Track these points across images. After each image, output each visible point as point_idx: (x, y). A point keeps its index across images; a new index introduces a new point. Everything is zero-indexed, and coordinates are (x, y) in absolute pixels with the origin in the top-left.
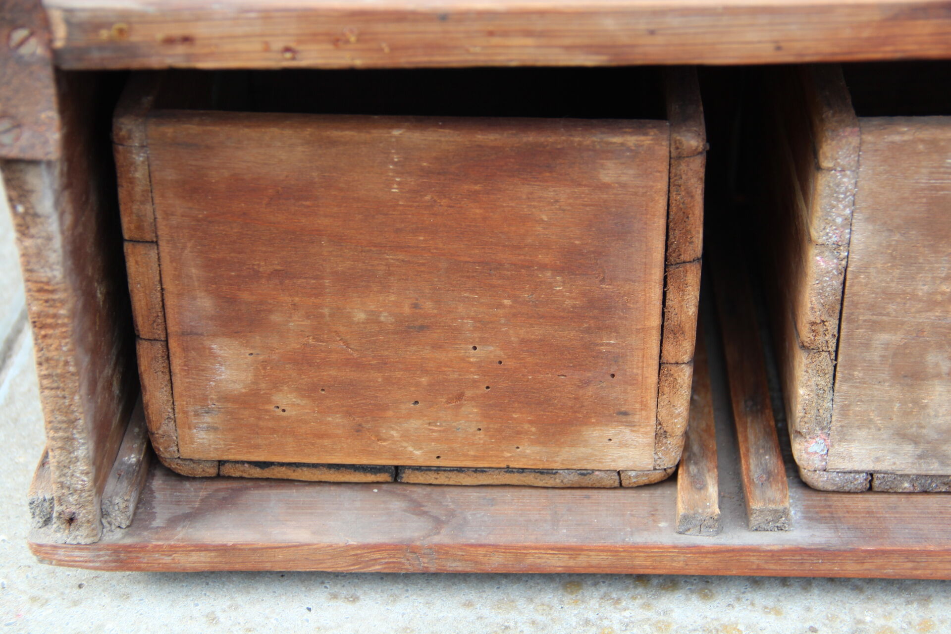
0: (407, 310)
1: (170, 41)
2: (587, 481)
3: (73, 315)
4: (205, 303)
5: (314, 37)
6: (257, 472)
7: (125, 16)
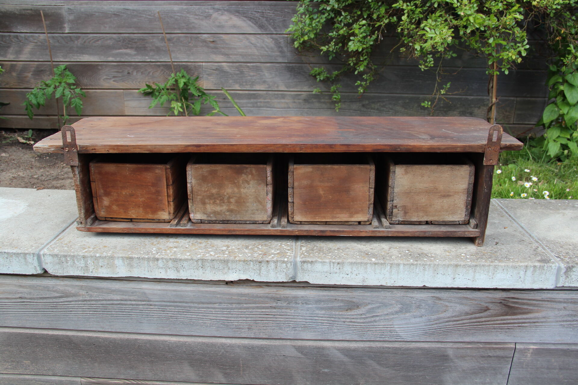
0: (130, 192)
1: (92, 149)
2: (160, 221)
3: (81, 190)
4: (102, 191)
5: (111, 149)
6: (111, 219)
7: (87, 146)
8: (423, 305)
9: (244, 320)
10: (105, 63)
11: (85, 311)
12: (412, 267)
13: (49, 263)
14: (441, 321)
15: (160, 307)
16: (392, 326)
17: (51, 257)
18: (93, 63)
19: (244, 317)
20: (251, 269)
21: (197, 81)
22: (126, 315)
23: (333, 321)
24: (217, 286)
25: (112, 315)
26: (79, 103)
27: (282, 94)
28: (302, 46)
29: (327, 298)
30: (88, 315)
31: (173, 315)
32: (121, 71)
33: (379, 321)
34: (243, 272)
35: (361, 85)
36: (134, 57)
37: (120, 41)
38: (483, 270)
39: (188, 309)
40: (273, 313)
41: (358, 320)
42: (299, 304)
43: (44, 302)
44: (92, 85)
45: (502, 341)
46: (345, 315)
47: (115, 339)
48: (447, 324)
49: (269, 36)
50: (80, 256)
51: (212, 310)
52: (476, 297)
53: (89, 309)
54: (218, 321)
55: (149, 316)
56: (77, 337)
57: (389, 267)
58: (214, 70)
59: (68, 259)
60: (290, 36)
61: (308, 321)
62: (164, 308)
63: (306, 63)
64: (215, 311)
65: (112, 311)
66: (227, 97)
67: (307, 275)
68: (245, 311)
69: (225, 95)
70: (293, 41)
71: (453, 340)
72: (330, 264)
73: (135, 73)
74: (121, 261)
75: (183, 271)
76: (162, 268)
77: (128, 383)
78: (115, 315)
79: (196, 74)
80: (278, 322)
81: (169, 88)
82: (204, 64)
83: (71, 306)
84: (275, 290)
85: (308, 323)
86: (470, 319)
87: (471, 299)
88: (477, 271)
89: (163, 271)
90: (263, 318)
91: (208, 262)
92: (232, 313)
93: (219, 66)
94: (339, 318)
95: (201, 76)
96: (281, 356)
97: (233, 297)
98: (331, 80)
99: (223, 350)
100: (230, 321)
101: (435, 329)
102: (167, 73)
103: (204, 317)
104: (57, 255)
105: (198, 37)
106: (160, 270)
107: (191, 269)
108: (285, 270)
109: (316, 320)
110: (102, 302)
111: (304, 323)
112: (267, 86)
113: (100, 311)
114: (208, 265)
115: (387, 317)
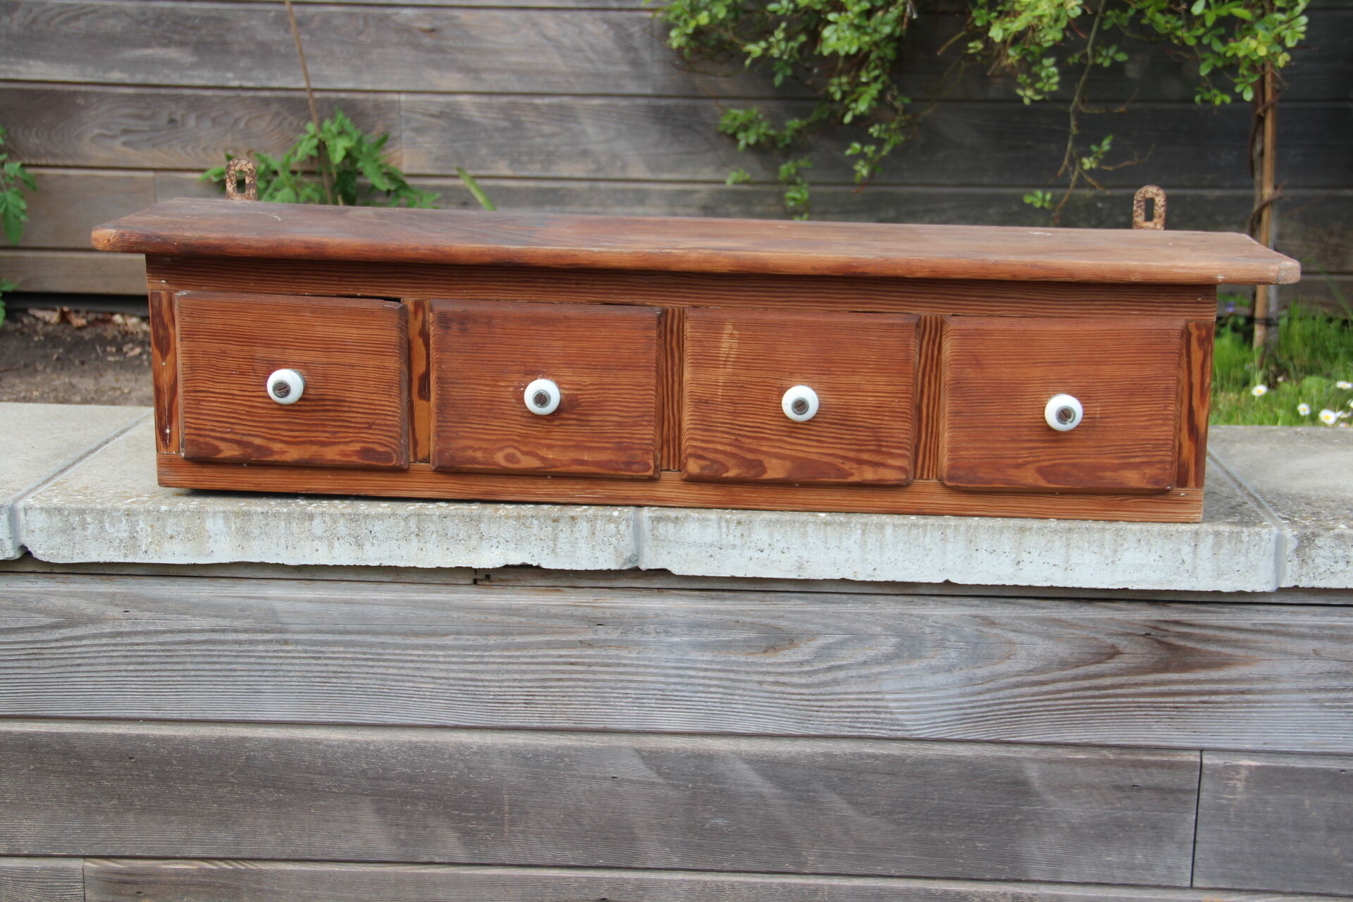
8: (953, 638)
9: (515, 680)
10: (99, 89)
11: (117, 664)
12: (914, 532)
13: (37, 531)
14: (1001, 682)
15: (308, 648)
16: (878, 696)
17: (44, 515)
18: (59, 87)
19: (515, 672)
20: (533, 538)
21: (383, 149)
22: (220, 670)
23: (732, 680)
24: (453, 588)
25: (187, 673)
26: (17, 207)
27: (637, 191)
28: (693, 44)
29: (716, 617)
30: (124, 674)
31: (339, 669)
32: (147, 113)
33: (846, 680)
34: (513, 546)
35: (862, 155)
36: (191, 73)
37: (145, 22)
38: (1089, 542)
39: (380, 651)
40: (586, 660)
41: (795, 680)
42: (648, 634)
43: (10, 643)
44: (54, 156)
45: (1164, 744)
46: (761, 665)
47: (186, 741)
48: (1016, 691)
49: (598, 15)
50: (118, 511)
51: (438, 653)
52: (1084, 619)
53: (127, 656)
54: (452, 682)
55: (281, 673)
56: (87, 736)
57: (859, 532)
58: (433, 116)
59: (89, 519)
60: (659, 15)
61: (672, 680)
62: (319, 648)
63: (709, 98)
64: (445, 656)
65: (184, 663)
66: (473, 197)
67: (666, 552)
68: (518, 653)
69: (468, 191)
70: (669, 27)
71: (1037, 739)
72: (719, 523)
73: (191, 122)
74: (220, 522)
75: (373, 544)
76: (320, 538)
77: (211, 870)
78: (193, 673)
79: (380, 127)
80: (600, 684)
81: (297, 168)
82: (403, 97)
83: (79, 650)
84: (591, 599)
85: (672, 687)
86: (1075, 678)
87: (1070, 625)
88: (1072, 545)
89: (322, 546)
90: (563, 672)
91: (433, 522)
92: (486, 660)
93: (448, 104)
94: (747, 673)
95: (394, 134)
96: (605, 779)
97: (491, 618)
98: (781, 145)
99: (461, 765)
100: (480, 684)
101: (988, 706)
102: (291, 123)
103: (418, 673)
104: (59, 510)
105: (387, 17)
106: (316, 544)
107: (392, 539)
108: (613, 540)
109: (690, 677)
110: (161, 639)
111: (663, 686)
112: (593, 166)
113: (154, 663)
114: (433, 528)
115: (864, 672)
